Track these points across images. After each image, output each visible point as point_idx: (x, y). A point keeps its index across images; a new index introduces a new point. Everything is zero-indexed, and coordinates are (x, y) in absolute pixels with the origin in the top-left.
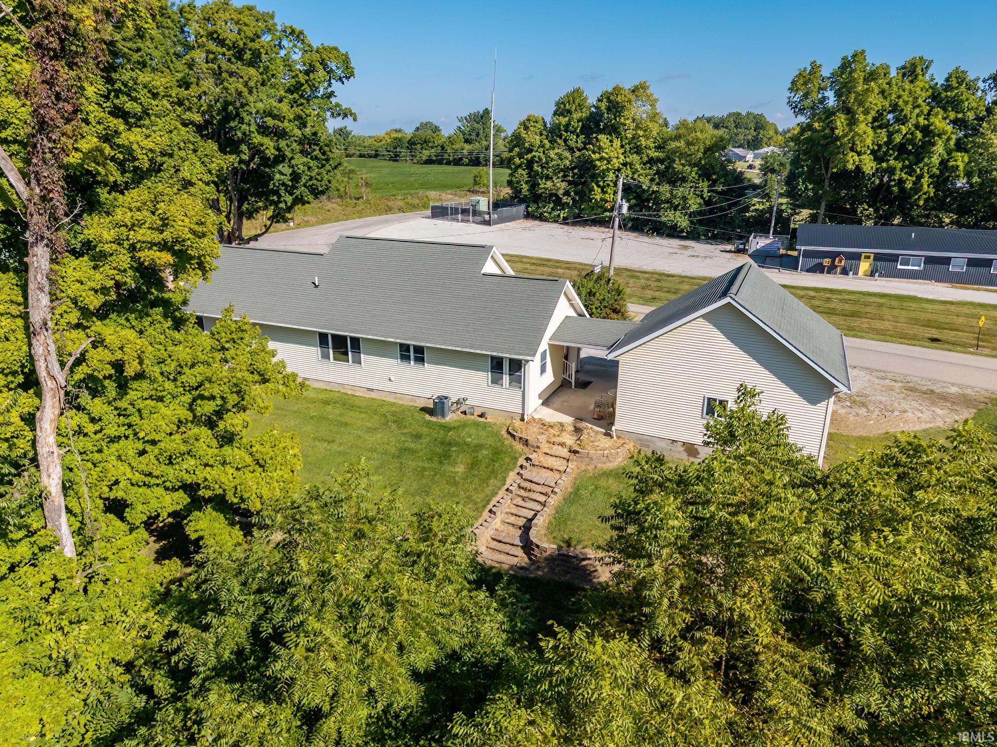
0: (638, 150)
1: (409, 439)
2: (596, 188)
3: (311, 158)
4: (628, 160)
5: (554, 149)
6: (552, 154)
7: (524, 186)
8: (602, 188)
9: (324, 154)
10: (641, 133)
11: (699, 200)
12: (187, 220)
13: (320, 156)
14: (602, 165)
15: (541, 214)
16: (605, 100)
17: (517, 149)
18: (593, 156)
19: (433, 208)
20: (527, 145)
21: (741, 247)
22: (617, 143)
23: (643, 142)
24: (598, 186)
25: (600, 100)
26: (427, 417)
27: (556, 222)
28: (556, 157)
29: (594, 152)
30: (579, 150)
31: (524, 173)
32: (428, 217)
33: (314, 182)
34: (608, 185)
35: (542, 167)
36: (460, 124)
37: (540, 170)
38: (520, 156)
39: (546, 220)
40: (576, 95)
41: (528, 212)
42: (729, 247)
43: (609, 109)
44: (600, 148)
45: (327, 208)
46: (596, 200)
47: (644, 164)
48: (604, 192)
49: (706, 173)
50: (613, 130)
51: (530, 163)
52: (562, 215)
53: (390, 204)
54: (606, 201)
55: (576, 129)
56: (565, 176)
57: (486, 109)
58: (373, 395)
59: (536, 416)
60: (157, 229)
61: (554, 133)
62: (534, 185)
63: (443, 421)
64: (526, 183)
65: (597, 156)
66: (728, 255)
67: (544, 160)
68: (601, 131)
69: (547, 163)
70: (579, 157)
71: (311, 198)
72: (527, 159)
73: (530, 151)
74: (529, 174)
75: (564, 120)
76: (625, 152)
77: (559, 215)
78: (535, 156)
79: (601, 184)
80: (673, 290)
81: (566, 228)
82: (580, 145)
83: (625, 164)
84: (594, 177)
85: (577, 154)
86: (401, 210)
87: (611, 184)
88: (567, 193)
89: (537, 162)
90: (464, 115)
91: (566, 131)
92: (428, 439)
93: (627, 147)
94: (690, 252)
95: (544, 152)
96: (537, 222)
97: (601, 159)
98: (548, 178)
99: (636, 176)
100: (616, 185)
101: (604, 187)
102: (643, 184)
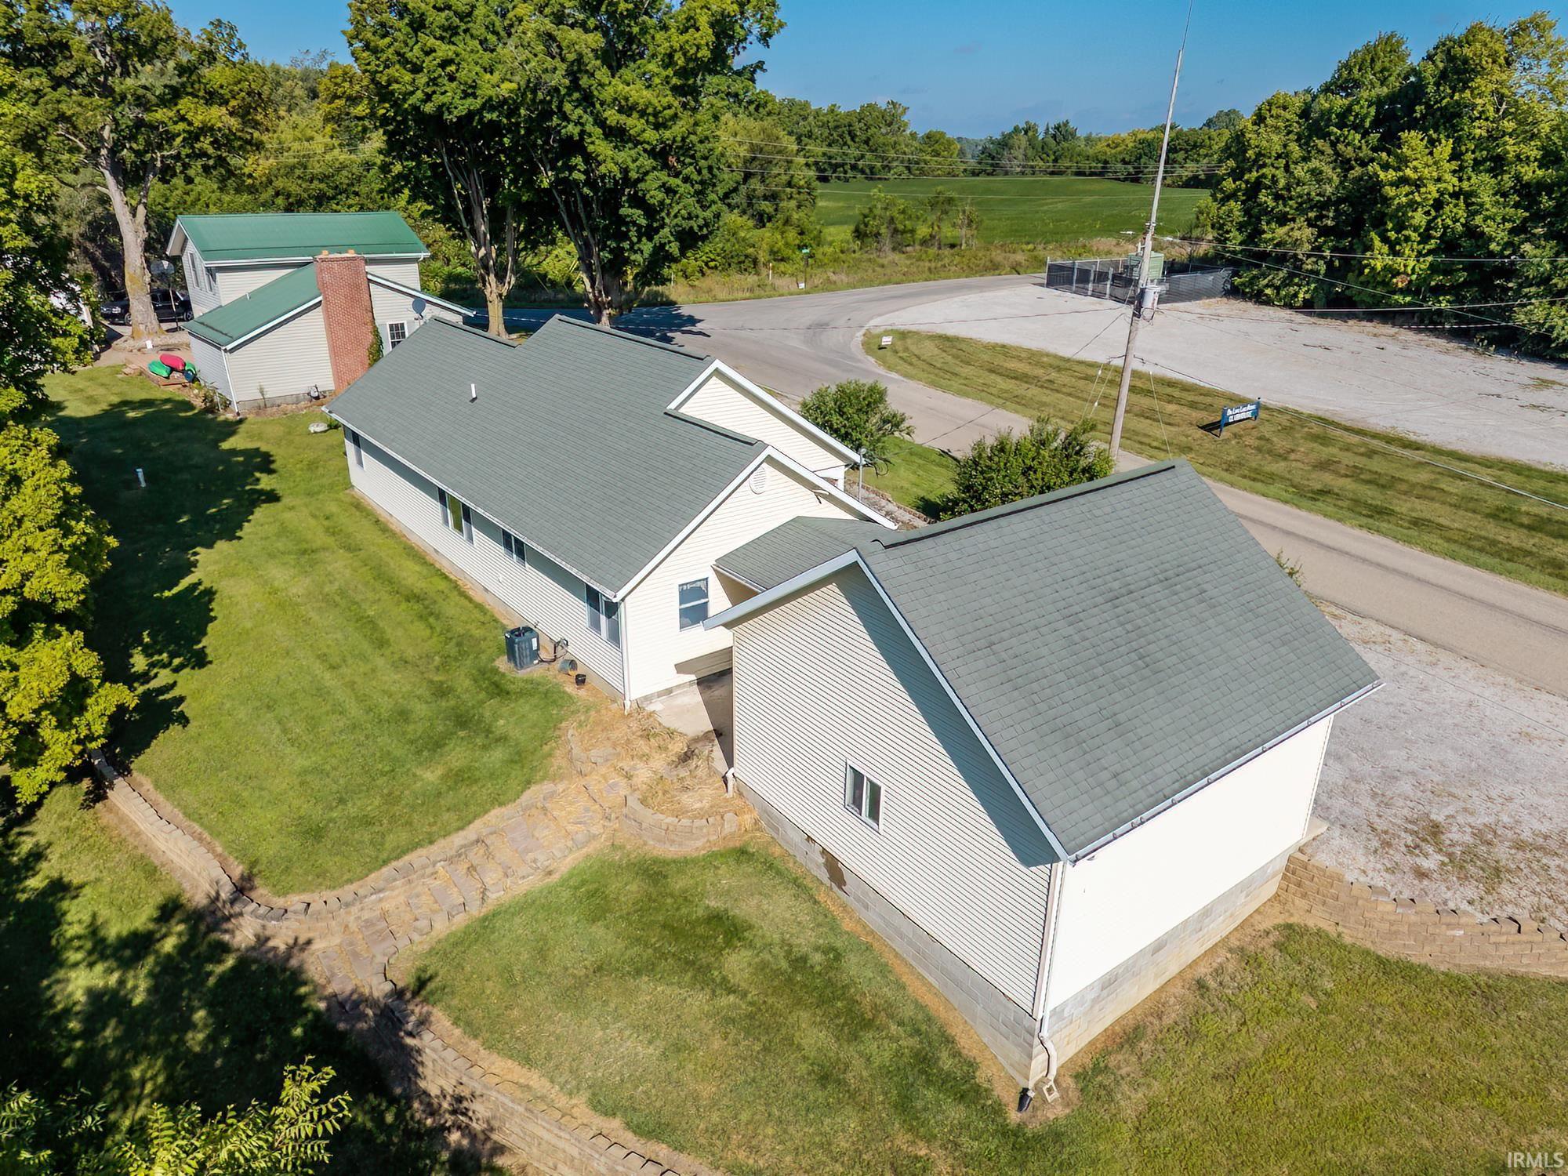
0: (1498, 164)
2: (1377, 243)
4: (1465, 185)
5: (1305, 159)
6: (1299, 171)
8: (1392, 245)
10: (1509, 125)
14: (1399, 196)
15: (1260, 292)
16: (1439, 57)
17: (1231, 163)
18: (1382, 175)
19: (1053, 268)
20: (1250, 153)
22: (1445, 148)
23: (1511, 147)
24: (1385, 240)
25: (1429, 58)
27: (1289, 306)
28: (1308, 178)
29: (1386, 167)
34: (1407, 239)
35: (1277, 197)
37: (1271, 203)
38: (1237, 174)
39: (1268, 302)
41: (1232, 284)
43: (1442, 76)
44: (1404, 161)
46: (1373, 269)
47: (1504, 195)
48: (1396, 254)
50: (1448, 120)
51: (1256, 187)
52: (1301, 295)
53: (1000, 256)
54: (1397, 273)
55: (1363, 120)
56: (1318, 217)
61: (1314, 129)
62: (1254, 235)
64: (1241, 227)
65: (1391, 175)
67: (1282, 183)
68: (1412, 125)
69: (1288, 188)
70: (1360, 178)
72: (1247, 182)
73: (1258, 165)
74: (1247, 212)
75: (1340, 102)
76: (1462, 168)
77: (1296, 295)
78: (1264, 176)
79: (1392, 235)
80: (1382, 481)
82: (1366, 152)
83: (1455, 195)
84: (1379, 223)
85: (1357, 171)
86: (1016, 269)
87: (1416, 238)
88: (1316, 252)
89: (1267, 188)
91: (1340, 127)
93: (1469, 157)
95: (1287, 168)
96: (1250, 306)
97: (1404, 181)
98: (1283, 220)
99: (1478, 220)
100: (1425, 238)
101: (1398, 242)
102: (1491, 239)
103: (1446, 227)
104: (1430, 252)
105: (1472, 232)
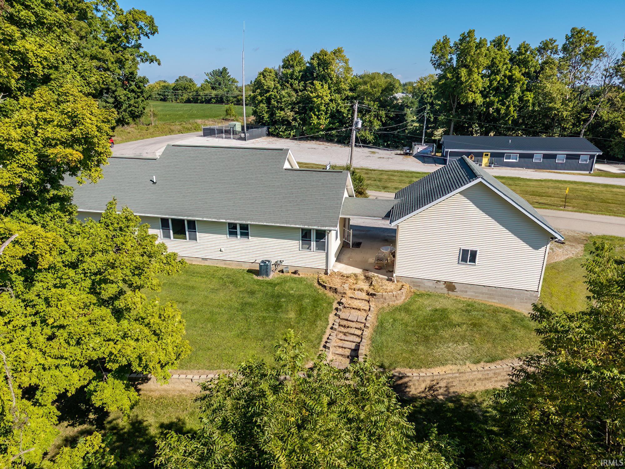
0: (339, 91)
1: (246, 295)
2: (313, 116)
3: (129, 91)
4: (333, 97)
5: (284, 90)
6: (283, 93)
7: (265, 115)
8: (318, 116)
9: (139, 88)
11: (379, 123)
12: (93, 118)
13: (136, 89)
14: (317, 101)
15: (278, 133)
16: (315, 59)
17: (259, 91)
18: (311, 95)
19: (204, 130)
20: (265, 87)
21: (408, 151)
22: (326, 86)
24: (315, 115)
25: (313, 59)
26: (255, 277)
27: (287, 138)
28: (286, 95)
29: (311, 92)
30: (301, 91)
31: (264, 106)
32: (201, 136)
33: (133, 108)
34: (322, 114)
35: (278, 102)
36: (207, 78)
38: (261, 94)
39: (281, 137)
40: (295, 55)
41: (269, 132)
42: (399, 152)
43: (319, 65)
44: (315, 89)
45: (128, 131)
46: (314, 123)
47: (344, 100)
48: (319, 119)
49: (383, 105)
50: (323, 78)
51: (268, 100)
52: (292, 134)
53: (172, 128)
54: (321, 124)
55: (298, 77)
56: (293, 108)
57: (224, 68)
58: (207, 263)
59: (336, 270)
60: (66, 127)
61: (284, 80)
62: (272, 114)
63: (267, 279)
64: (267, 112)
65: (314, 95)
66: (401, 157)
67: (278, 97)
68: (315, 79)
69: (281, 99)
70: (302, 95)
71: (130, 120)
72: (266, 97)
73: (268, 91)
74: (268, 108)
75: (290, 71)
76: (331, 92)
77: (290, 134)
78: (271, 95)
79: (317, 113)
81: (296, 142)
82: (301, 88)
83: (331, 100)
84: (312, 109)
85: (300, 93)
86: (180, 132)
87: (324, 113)
88: (295, 119)
89: (273, 99)
90: (209, 72)
91: (292, 79)
92: (261, 294)
93: (332, 89)
94: (377, 155)
95: (277, 92)
96: (275, 138)
97: (317, 97)
98: (282, 109)
99: (339, 108)
100: (326, 114)
101: (319, 115)
102: (344, 113)
103: (331, 110)
104: (328, 118)
105: (338, 111)
